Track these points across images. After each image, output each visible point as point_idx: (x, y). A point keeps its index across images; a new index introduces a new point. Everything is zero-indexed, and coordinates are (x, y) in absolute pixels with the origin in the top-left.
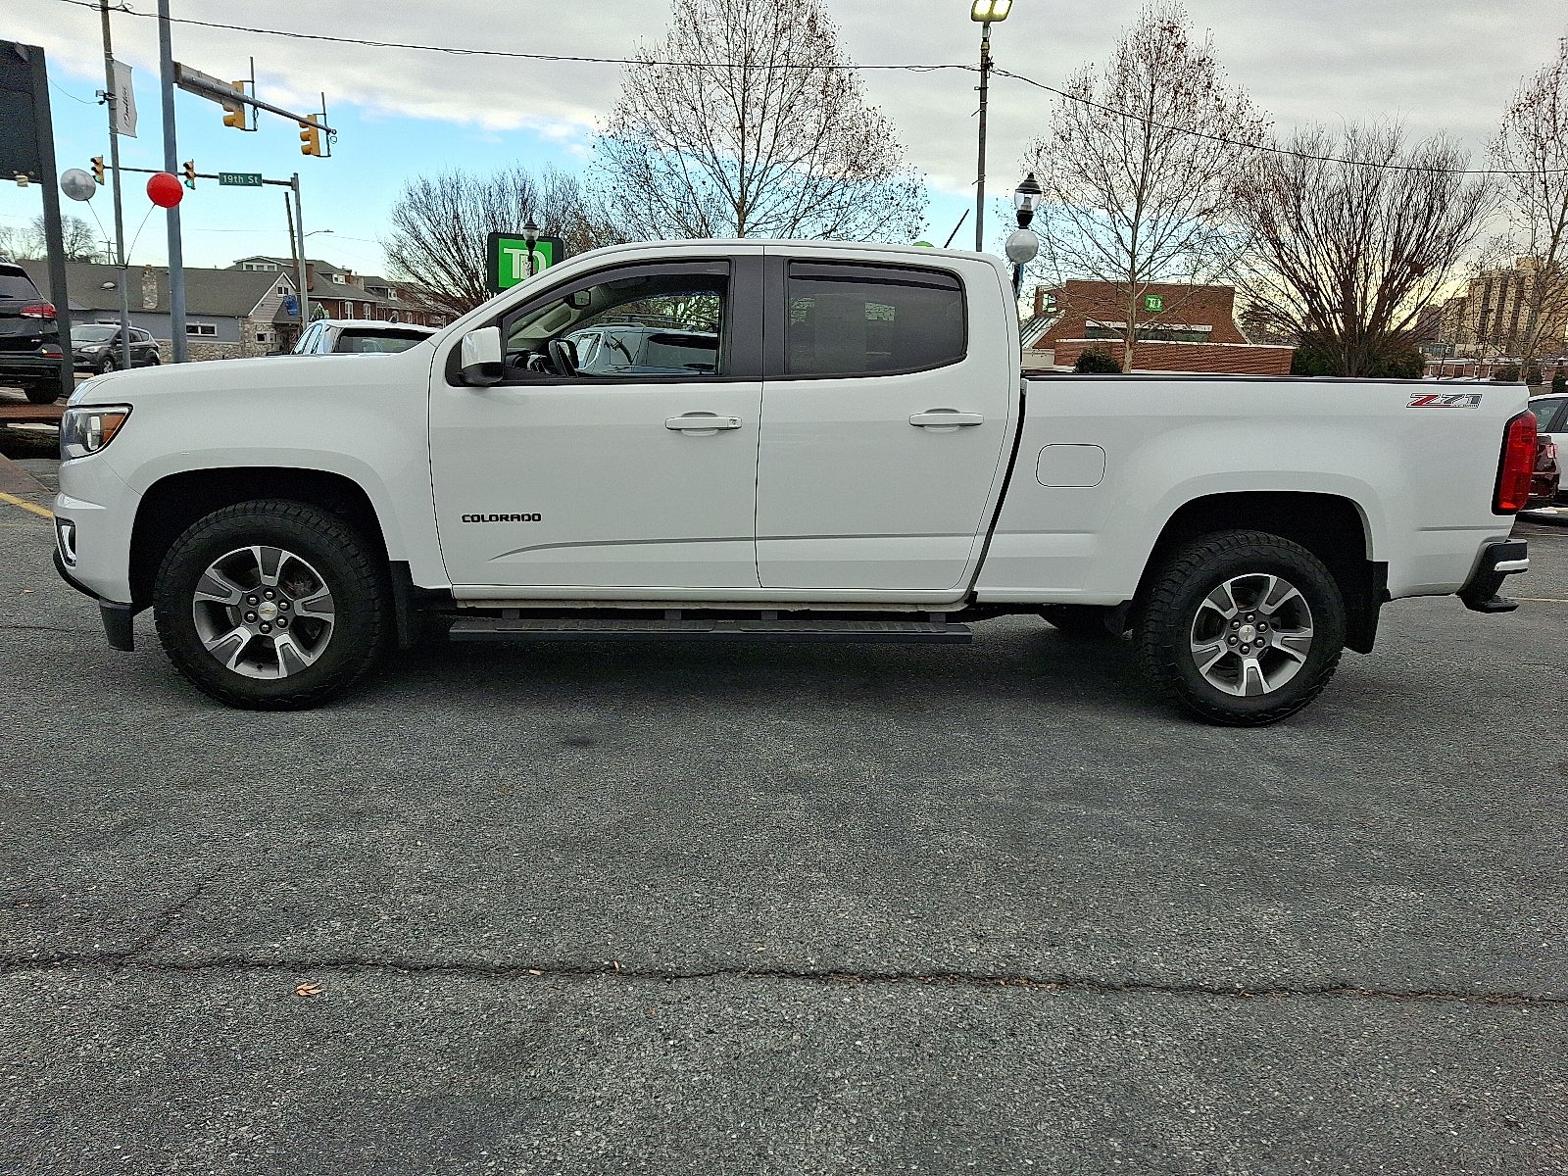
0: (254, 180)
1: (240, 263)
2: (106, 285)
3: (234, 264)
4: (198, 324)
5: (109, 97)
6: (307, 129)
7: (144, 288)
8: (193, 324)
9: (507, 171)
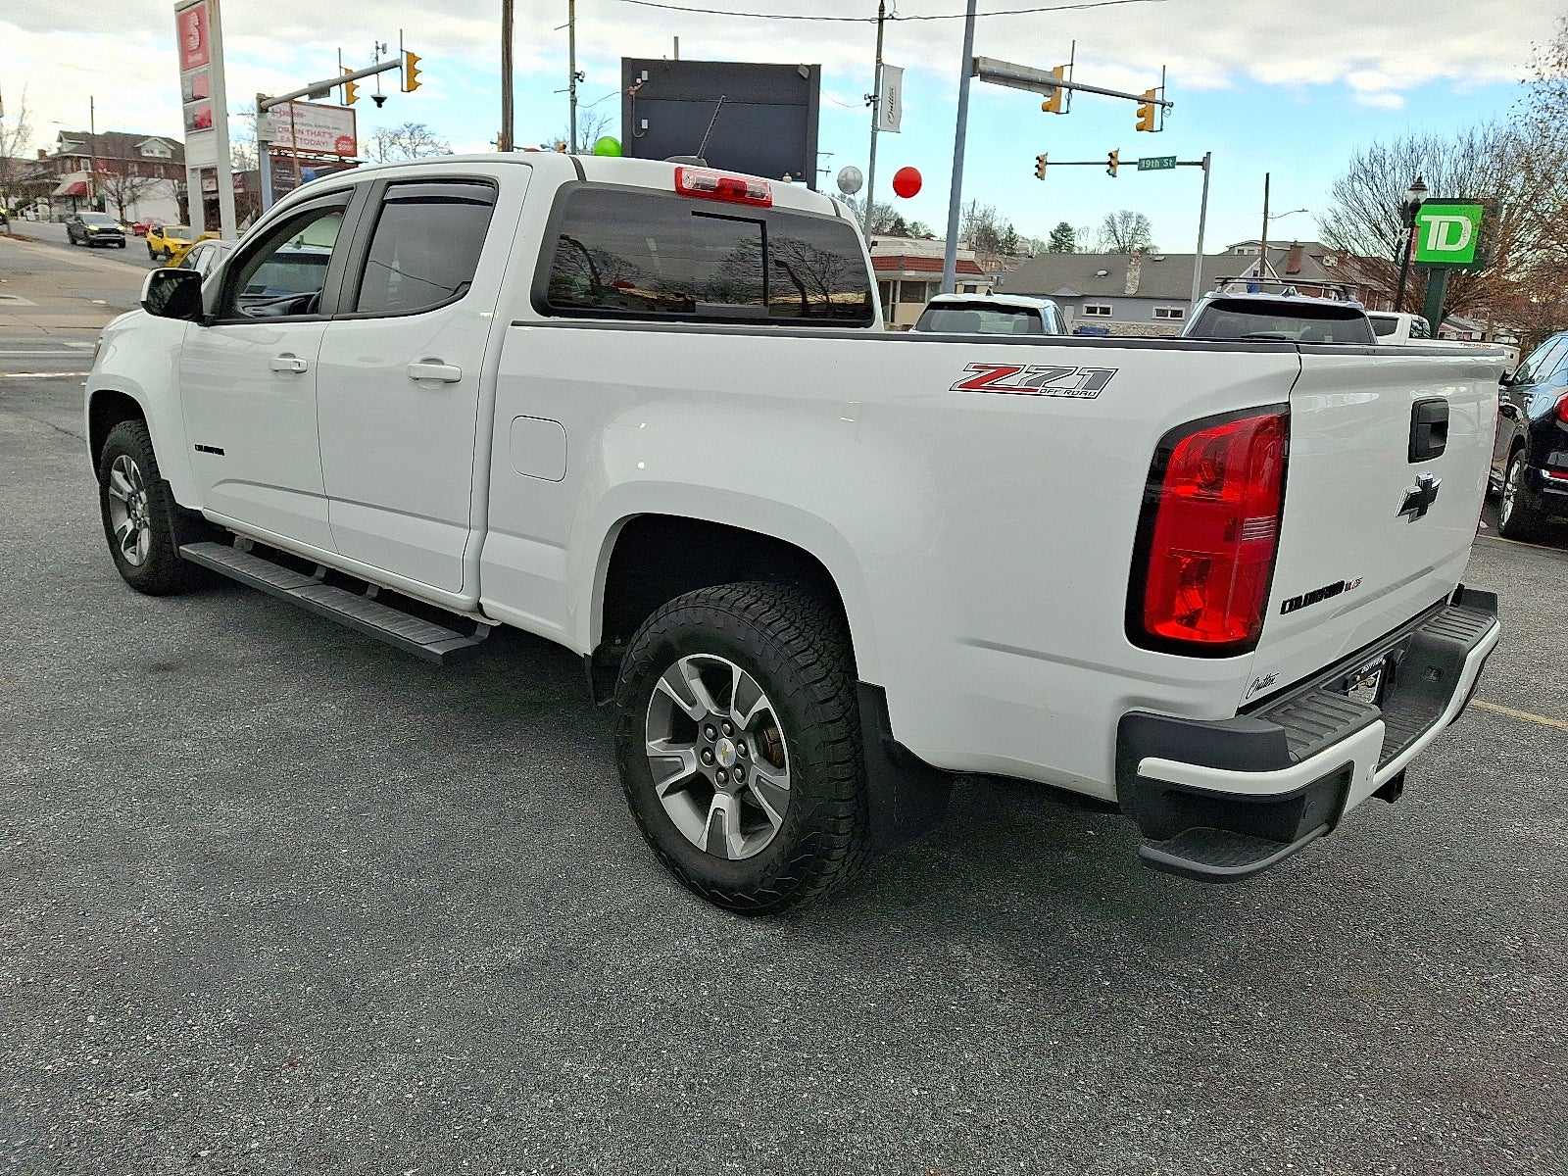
0: (1168, 163)
1: (1232, 248)
2: (1100, 273)
3: (1227, 249)
4: (1168, 307)
5: (873, 99)
6: (1143, 106)
7: (1128, 274)
8: (1163, 308)
9: (1478, 124)
